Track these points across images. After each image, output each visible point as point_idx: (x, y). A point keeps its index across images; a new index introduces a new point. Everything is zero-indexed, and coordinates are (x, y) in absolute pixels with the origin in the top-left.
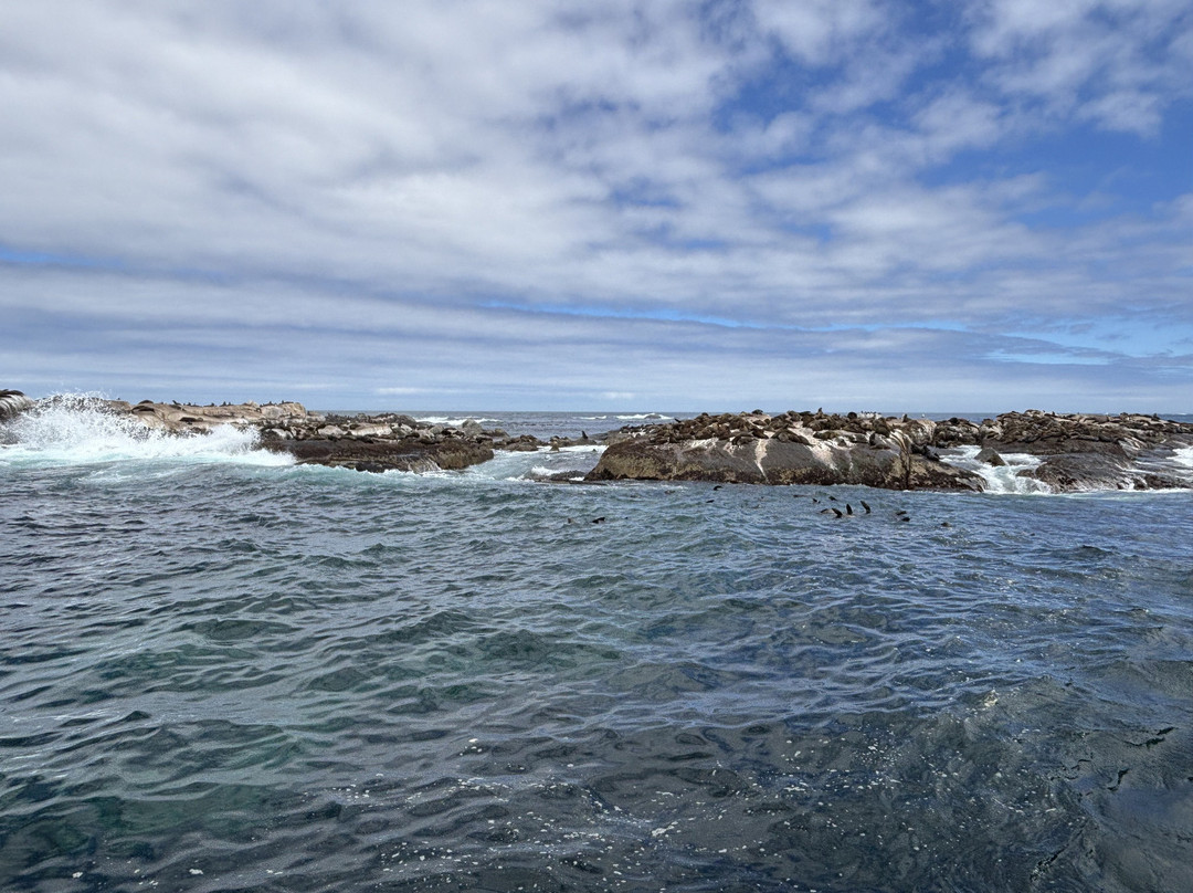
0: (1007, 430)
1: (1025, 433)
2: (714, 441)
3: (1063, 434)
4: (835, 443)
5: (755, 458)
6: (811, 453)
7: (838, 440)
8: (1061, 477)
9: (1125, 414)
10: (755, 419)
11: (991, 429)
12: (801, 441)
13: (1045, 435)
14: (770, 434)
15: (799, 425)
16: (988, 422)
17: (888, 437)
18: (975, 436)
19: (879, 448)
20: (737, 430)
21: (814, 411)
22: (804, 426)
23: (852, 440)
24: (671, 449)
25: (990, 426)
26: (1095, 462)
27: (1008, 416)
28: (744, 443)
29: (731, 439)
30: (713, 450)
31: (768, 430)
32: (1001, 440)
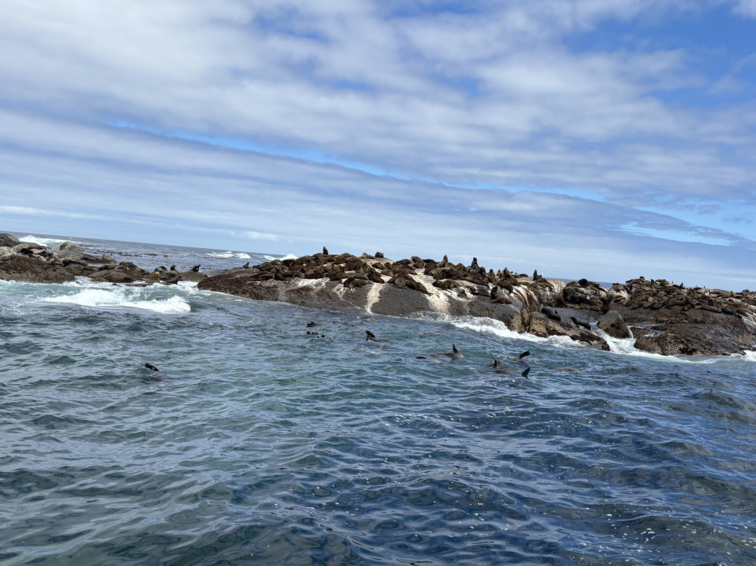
0: (634, 296)
1: (651, 299)
2: (324, 281)
3: (689, 303)
4: (454, 294)
5: (366, 302)
6: (427, 301)
7: (458, 290)
8: (682, 346)
9: (747, 291)
10: (374, 262)
11: (618, 294)
12: (419, 288)
13: (670, 303)
14: (386, 278)
15: (420, 272)
16: (616, 287)
17: (511, 291)
18: (602, 299)
19: (500, 301)
20: (353, 272)
21: (439, 260)
22: (426, 273)
23: (472, 291)
24: (275, 286)
25: (618, 291)
26: (717, 333)
27: (636, 282)
28: (357, 285)
29: (344, 280)
30: (322, 290)
31: (386, 274)
32: (627, 305)
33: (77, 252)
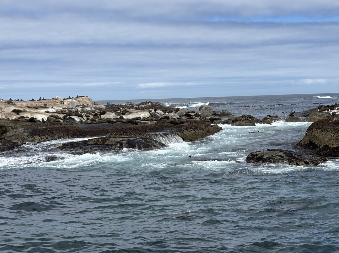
33: (209, 111)
